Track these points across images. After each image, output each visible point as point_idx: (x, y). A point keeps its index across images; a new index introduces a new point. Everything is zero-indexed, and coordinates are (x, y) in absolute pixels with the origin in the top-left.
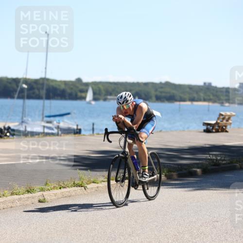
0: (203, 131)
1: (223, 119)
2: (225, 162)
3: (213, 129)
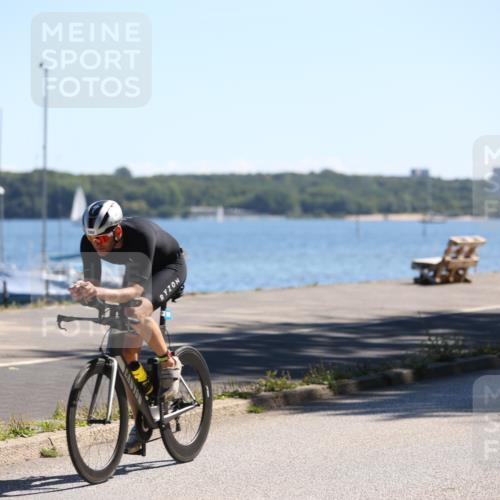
0: (412, 281)
1: (459, 252)
2: (467, 351)
3: (435, 276)
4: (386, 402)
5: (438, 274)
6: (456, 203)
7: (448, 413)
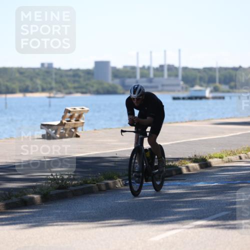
1: (71, 117)
2: (76, 182)
3: (56, 133)
4: (23, 217)
5: (58, 132)
6: (70, 85)
7: (64, 223)
